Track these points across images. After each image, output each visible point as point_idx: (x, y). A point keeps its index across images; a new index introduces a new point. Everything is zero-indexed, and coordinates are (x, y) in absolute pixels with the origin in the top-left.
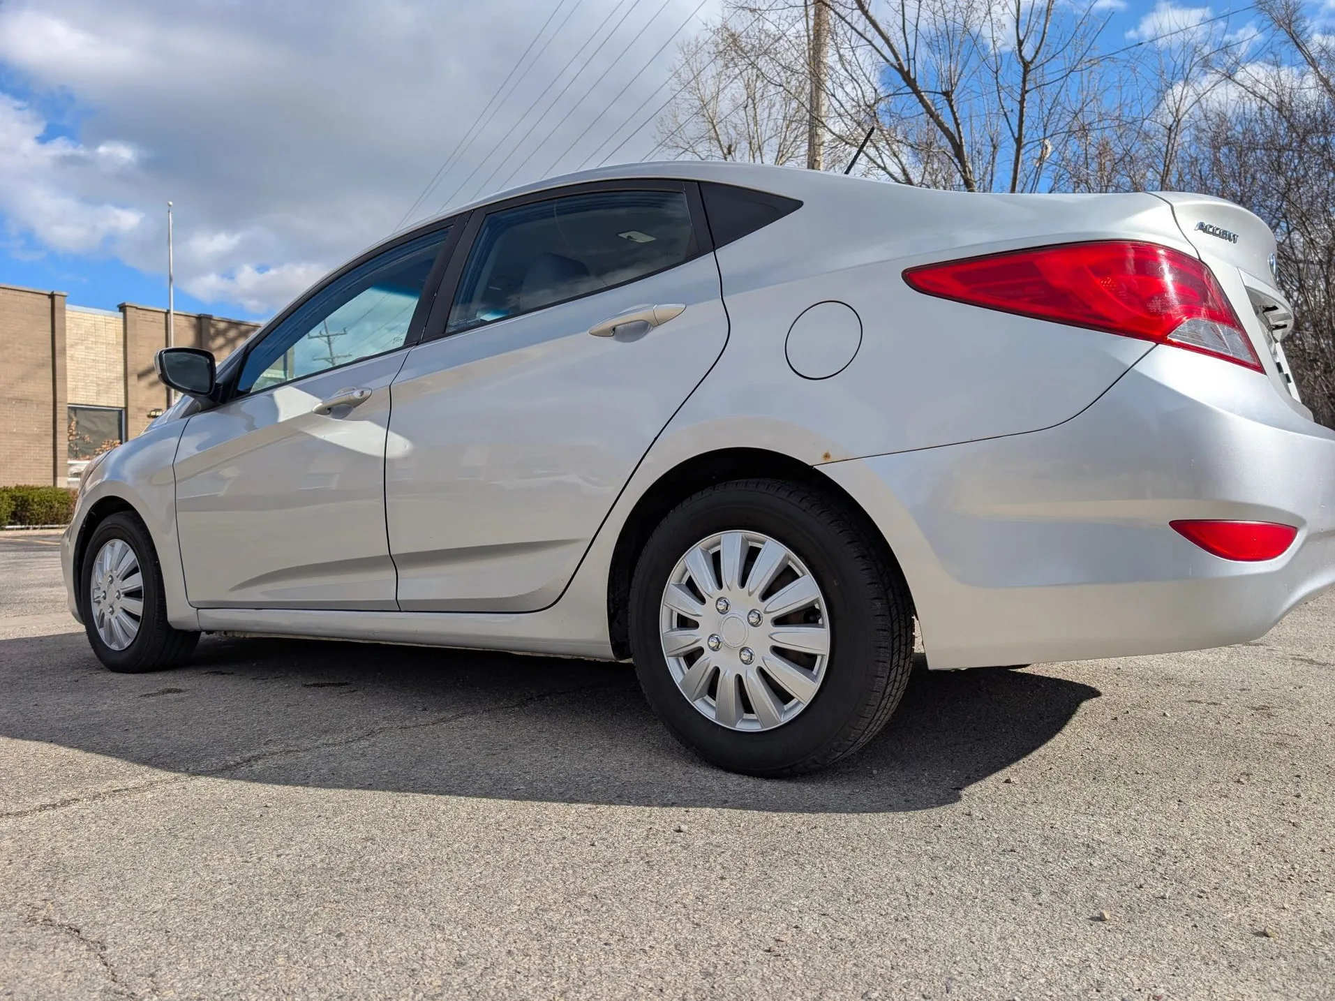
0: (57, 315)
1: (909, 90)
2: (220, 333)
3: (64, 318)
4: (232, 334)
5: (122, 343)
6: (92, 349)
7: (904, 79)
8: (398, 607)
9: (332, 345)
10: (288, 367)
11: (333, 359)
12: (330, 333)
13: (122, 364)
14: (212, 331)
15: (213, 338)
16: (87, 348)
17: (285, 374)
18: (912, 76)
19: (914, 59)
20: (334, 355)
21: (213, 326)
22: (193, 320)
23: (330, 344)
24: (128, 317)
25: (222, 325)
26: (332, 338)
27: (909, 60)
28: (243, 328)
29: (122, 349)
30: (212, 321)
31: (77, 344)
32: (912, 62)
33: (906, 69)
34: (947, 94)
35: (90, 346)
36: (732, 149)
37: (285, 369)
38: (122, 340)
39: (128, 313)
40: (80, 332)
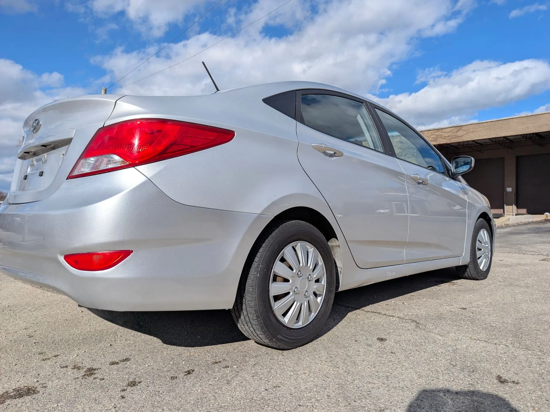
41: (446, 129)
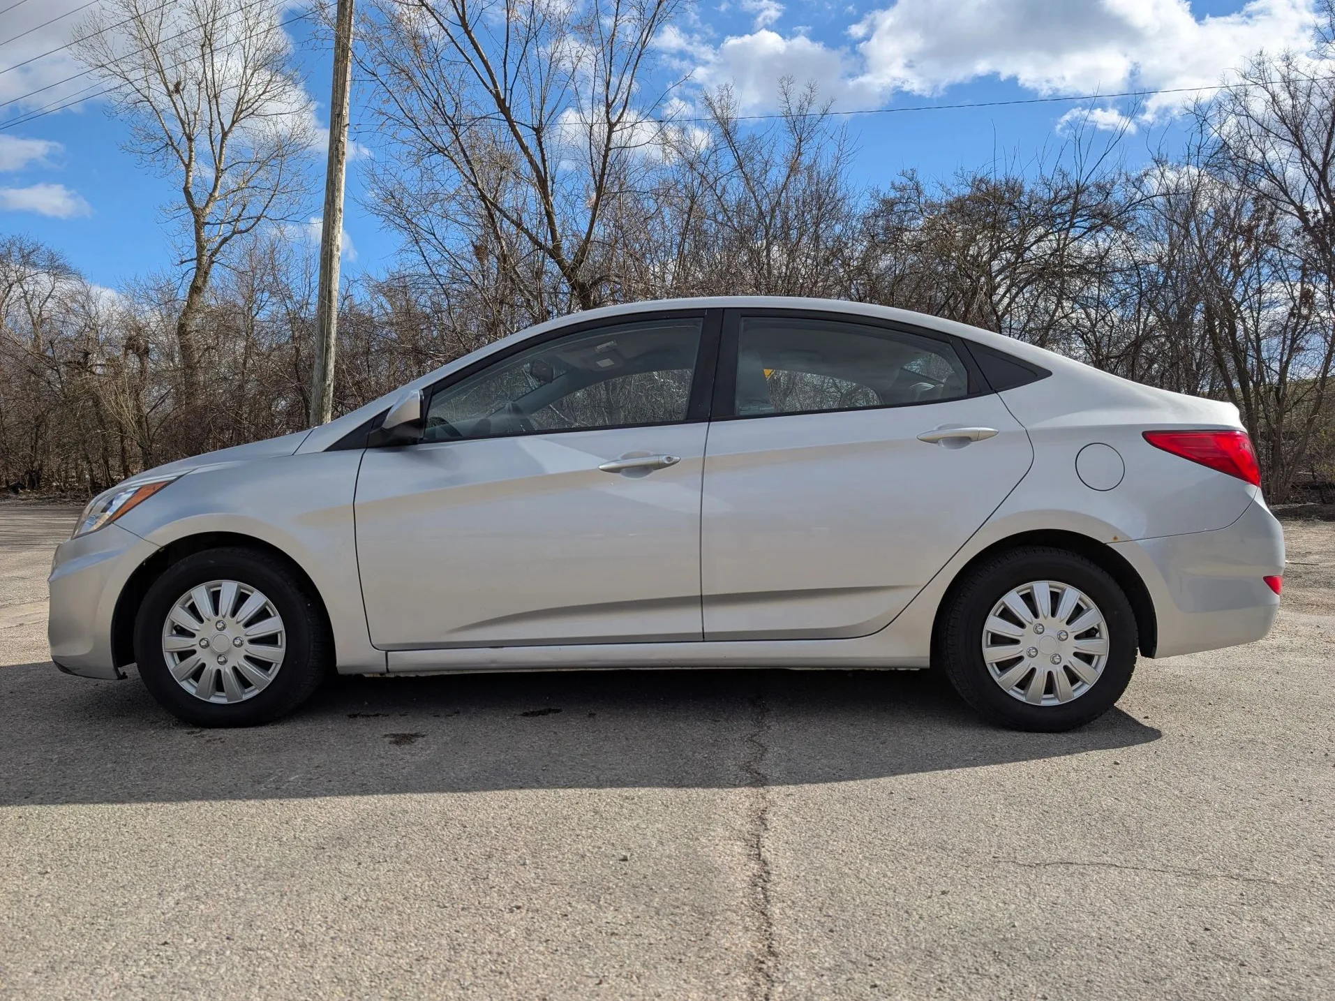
1: (503, 117)
7: (499, 106)
8: (704, 637)
18: (507, 105)
19: (511, 90)
27: (506, 89)
32: (508, 92)
33: (502, 97)
34: (538, 131)
36: (181, 88)
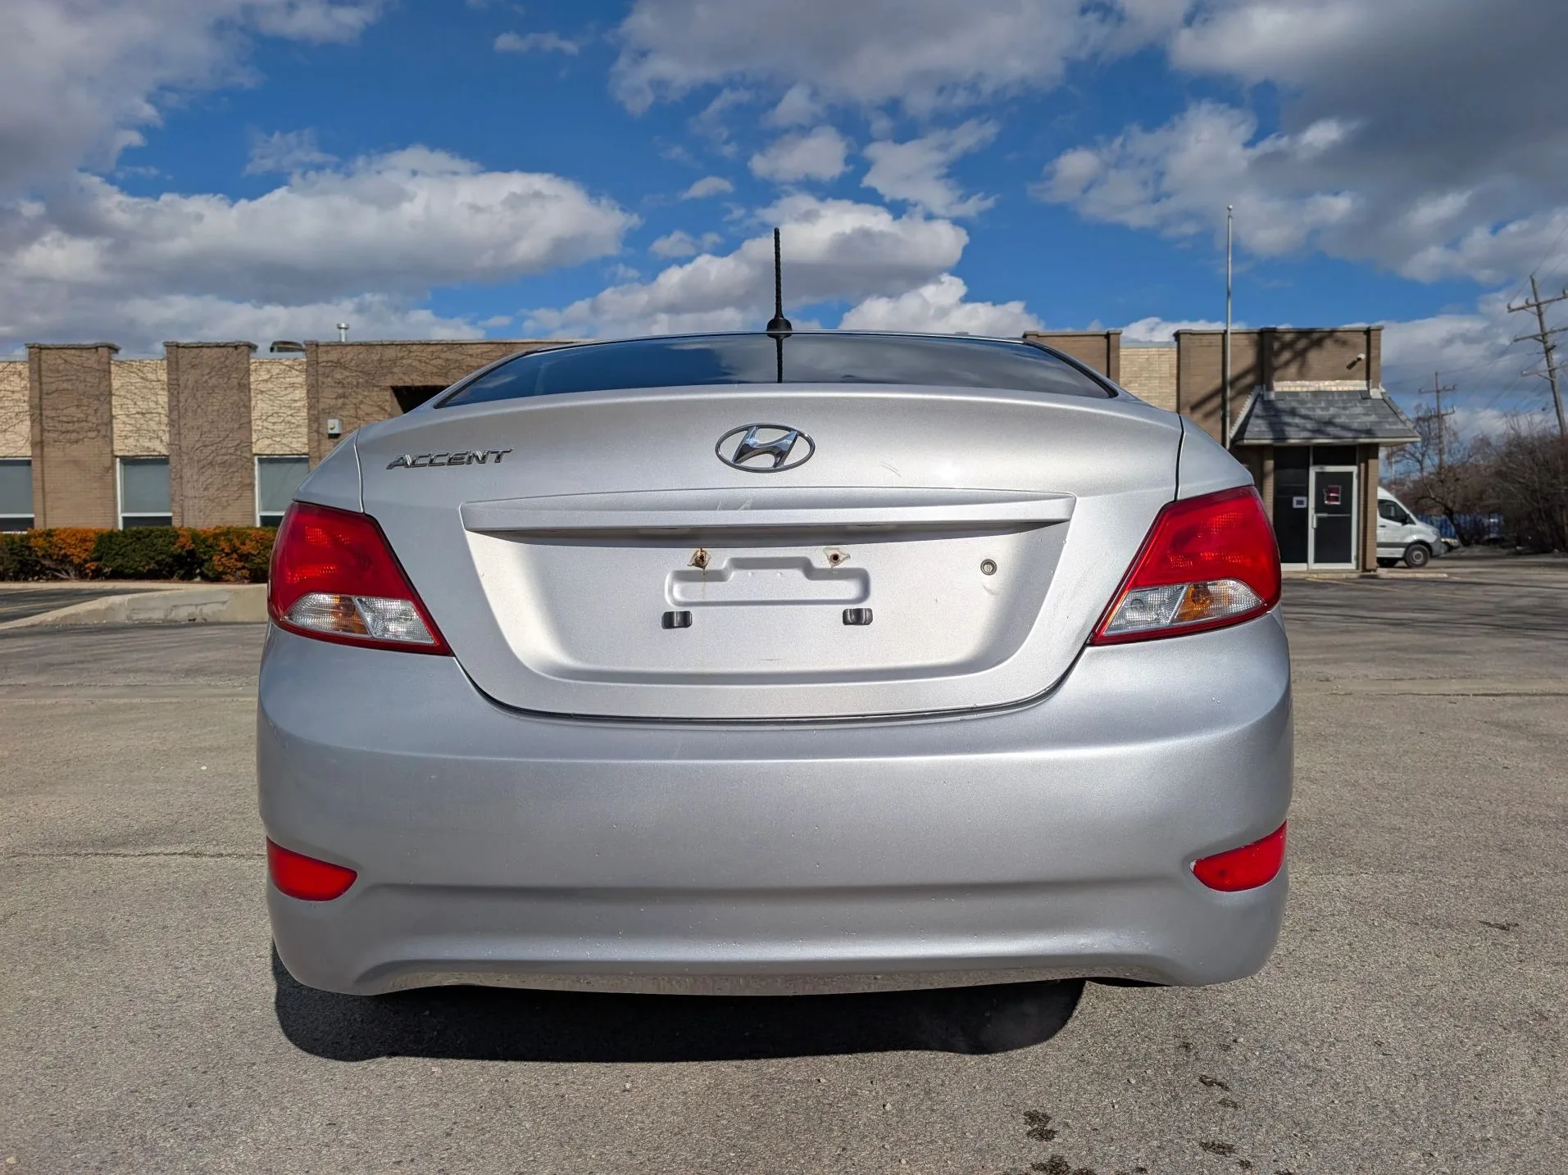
0: (1112, 355)
2: (1286, 346)
3: (1118, 357)
4: (1301, 344)
5: (1175, 375)
6: (1145, 385)
9: (1544, 317)
10: (1372, 375)
11: (1544, 335)
12: (1541, 300)
13: (1175, 397)
14: (1276, 345)
15: (1278, 353)
16: (1140, 385)
17: (1368, 385)
20: (1547, 329)
21: (1277, 339)
22: (1255, 336)
23: (1540, 315)
24: (1182, 345)
25: (1288, 337)
26: (1543, 307)
28: (1315, 336)
29: (1175, 381)
30: (1278, 335)
31: (1130, 382)
35: (1143, 382)
37: (1368, 378)
38: (1175, 371)
39: (1182, 341)
40: (1134, 369)
41: (474, 347)
